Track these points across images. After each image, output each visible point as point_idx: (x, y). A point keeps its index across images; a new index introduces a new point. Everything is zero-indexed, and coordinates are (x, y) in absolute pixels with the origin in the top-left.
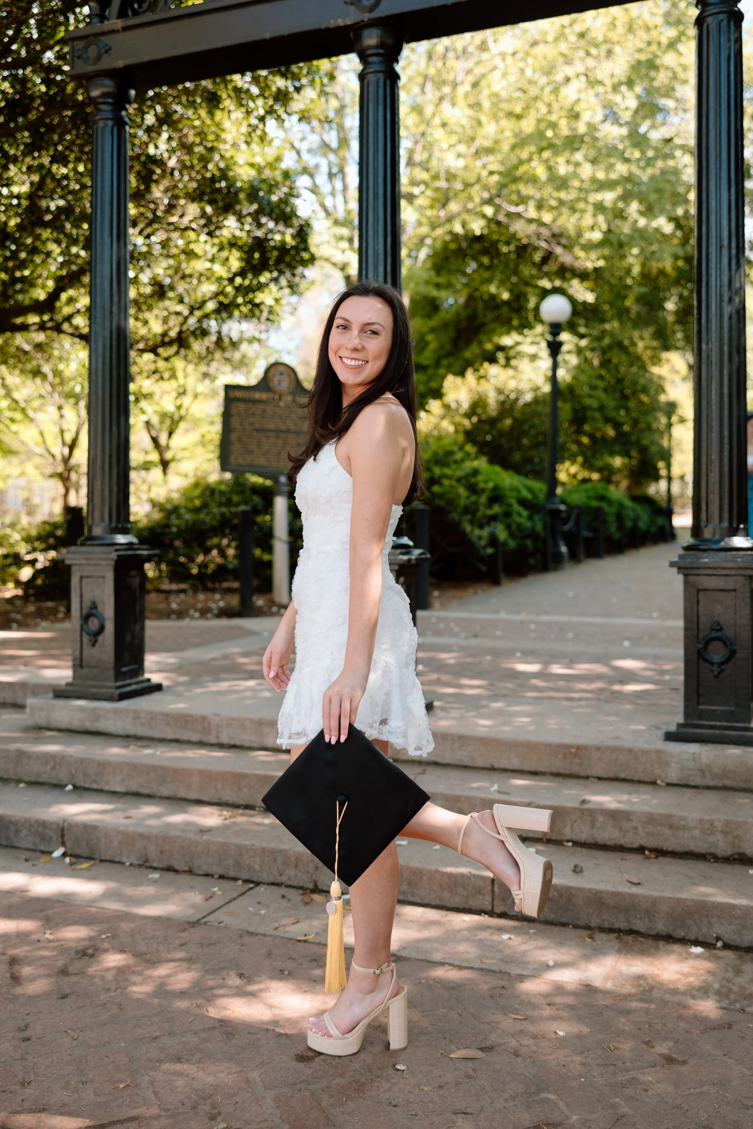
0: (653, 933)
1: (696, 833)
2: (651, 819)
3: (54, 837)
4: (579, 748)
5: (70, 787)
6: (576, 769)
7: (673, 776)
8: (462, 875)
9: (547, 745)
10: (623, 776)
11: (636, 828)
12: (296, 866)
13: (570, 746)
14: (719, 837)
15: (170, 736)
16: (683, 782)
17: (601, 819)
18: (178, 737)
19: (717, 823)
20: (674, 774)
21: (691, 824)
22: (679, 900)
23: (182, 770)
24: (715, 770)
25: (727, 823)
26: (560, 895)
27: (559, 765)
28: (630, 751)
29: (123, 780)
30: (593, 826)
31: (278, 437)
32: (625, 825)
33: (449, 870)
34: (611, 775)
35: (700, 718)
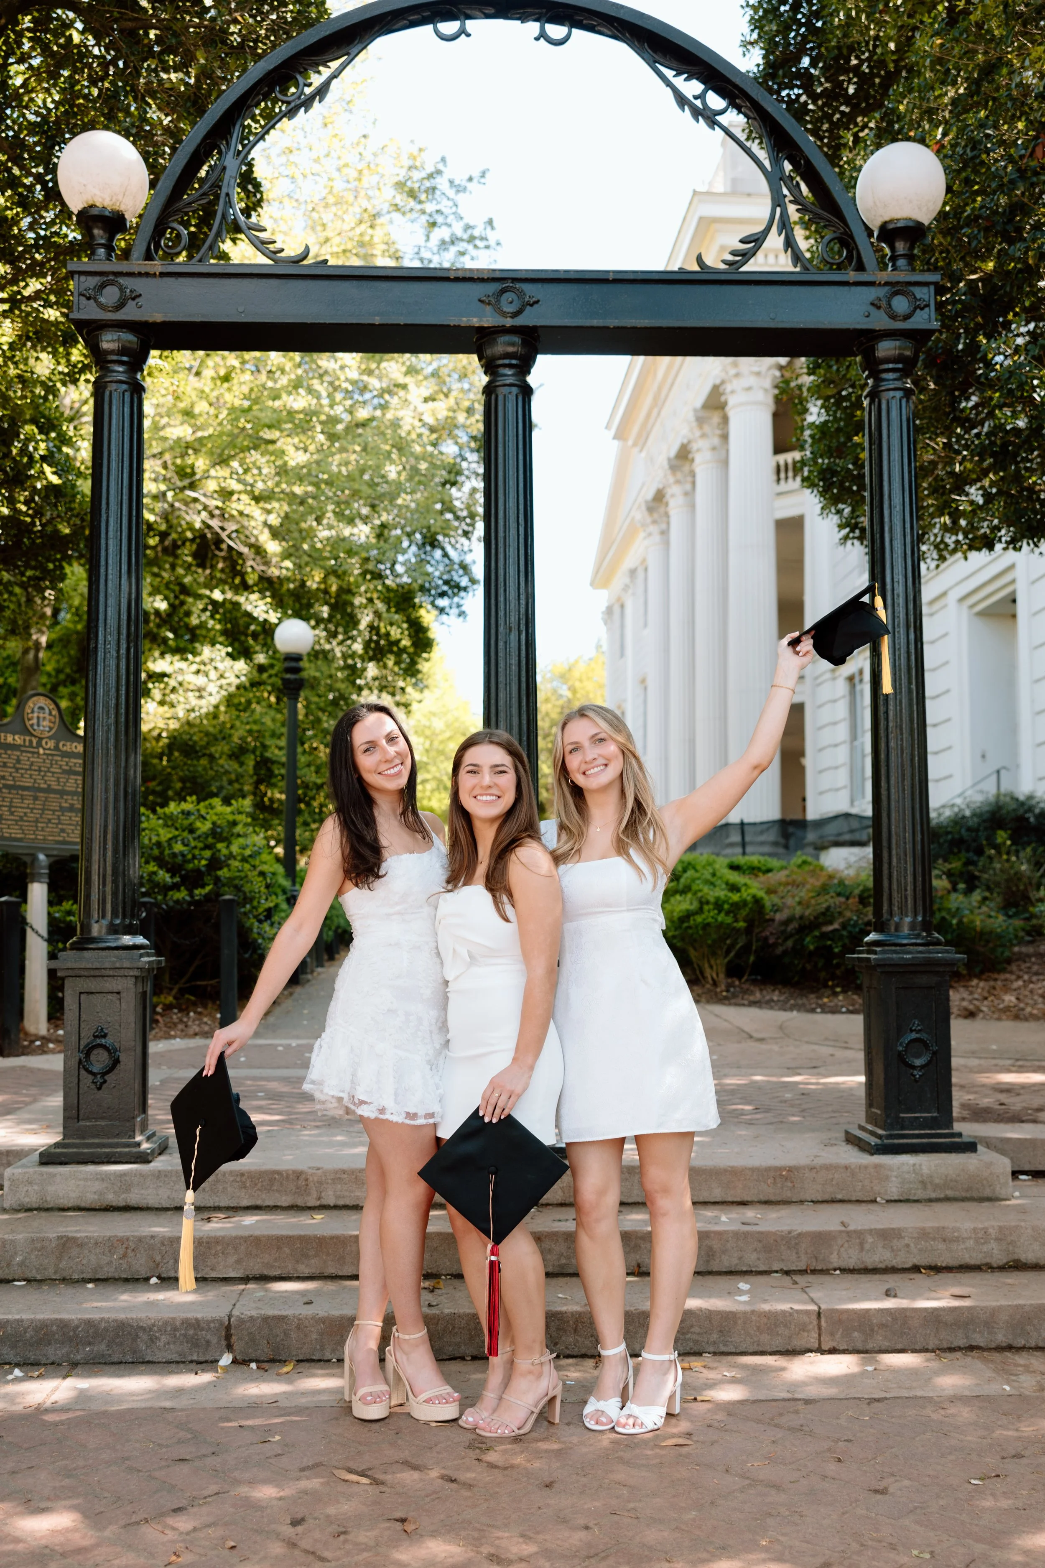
0: (993, 1345)
1: (970, 1243)
2: (924, 1234)
3: (214, 1340)
4: (790, 1169)
5: (154, 1280)
6: (787, 1195)
7: (894, 1191)
8: (783, 1312)
9: (753, 1170)
10: (839, 1197)
11: (908, 1246)
12: (575, 1330)
13: (780, 1169)
14: (993, 1244)
15: (245, 1203)
16: (905, 1197)
17: (870, 1240)
18: (259, 1203)
19: (991, 1230)
20: (894, 1190)
21: (965, 1235)
22: (1018, 1307)
23: (332, 1238)
24: (937, 1181)
25: (1001, 1228)
26: (895, 1319)
27: (769, 1191)
28: (846, 1168)
29: (239, 1262)
30: (862, 1249)
31: (36, 798)
32: (895, 1243)
33: (766, 1307)
34: (827, 1197)
35: (903, 1128)
